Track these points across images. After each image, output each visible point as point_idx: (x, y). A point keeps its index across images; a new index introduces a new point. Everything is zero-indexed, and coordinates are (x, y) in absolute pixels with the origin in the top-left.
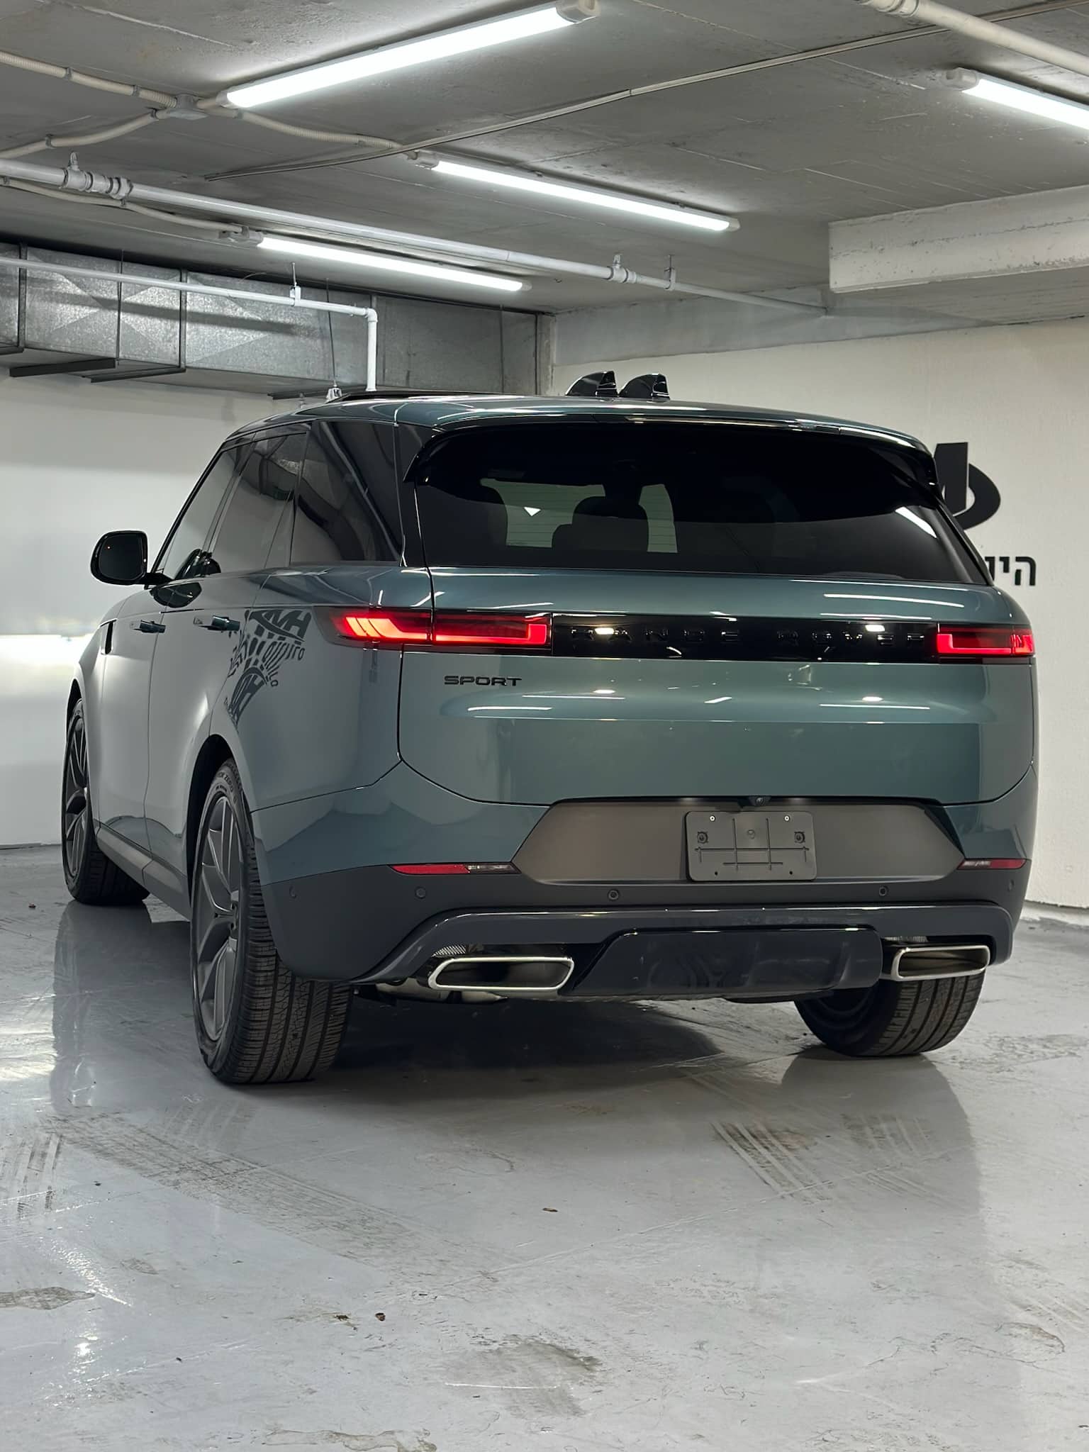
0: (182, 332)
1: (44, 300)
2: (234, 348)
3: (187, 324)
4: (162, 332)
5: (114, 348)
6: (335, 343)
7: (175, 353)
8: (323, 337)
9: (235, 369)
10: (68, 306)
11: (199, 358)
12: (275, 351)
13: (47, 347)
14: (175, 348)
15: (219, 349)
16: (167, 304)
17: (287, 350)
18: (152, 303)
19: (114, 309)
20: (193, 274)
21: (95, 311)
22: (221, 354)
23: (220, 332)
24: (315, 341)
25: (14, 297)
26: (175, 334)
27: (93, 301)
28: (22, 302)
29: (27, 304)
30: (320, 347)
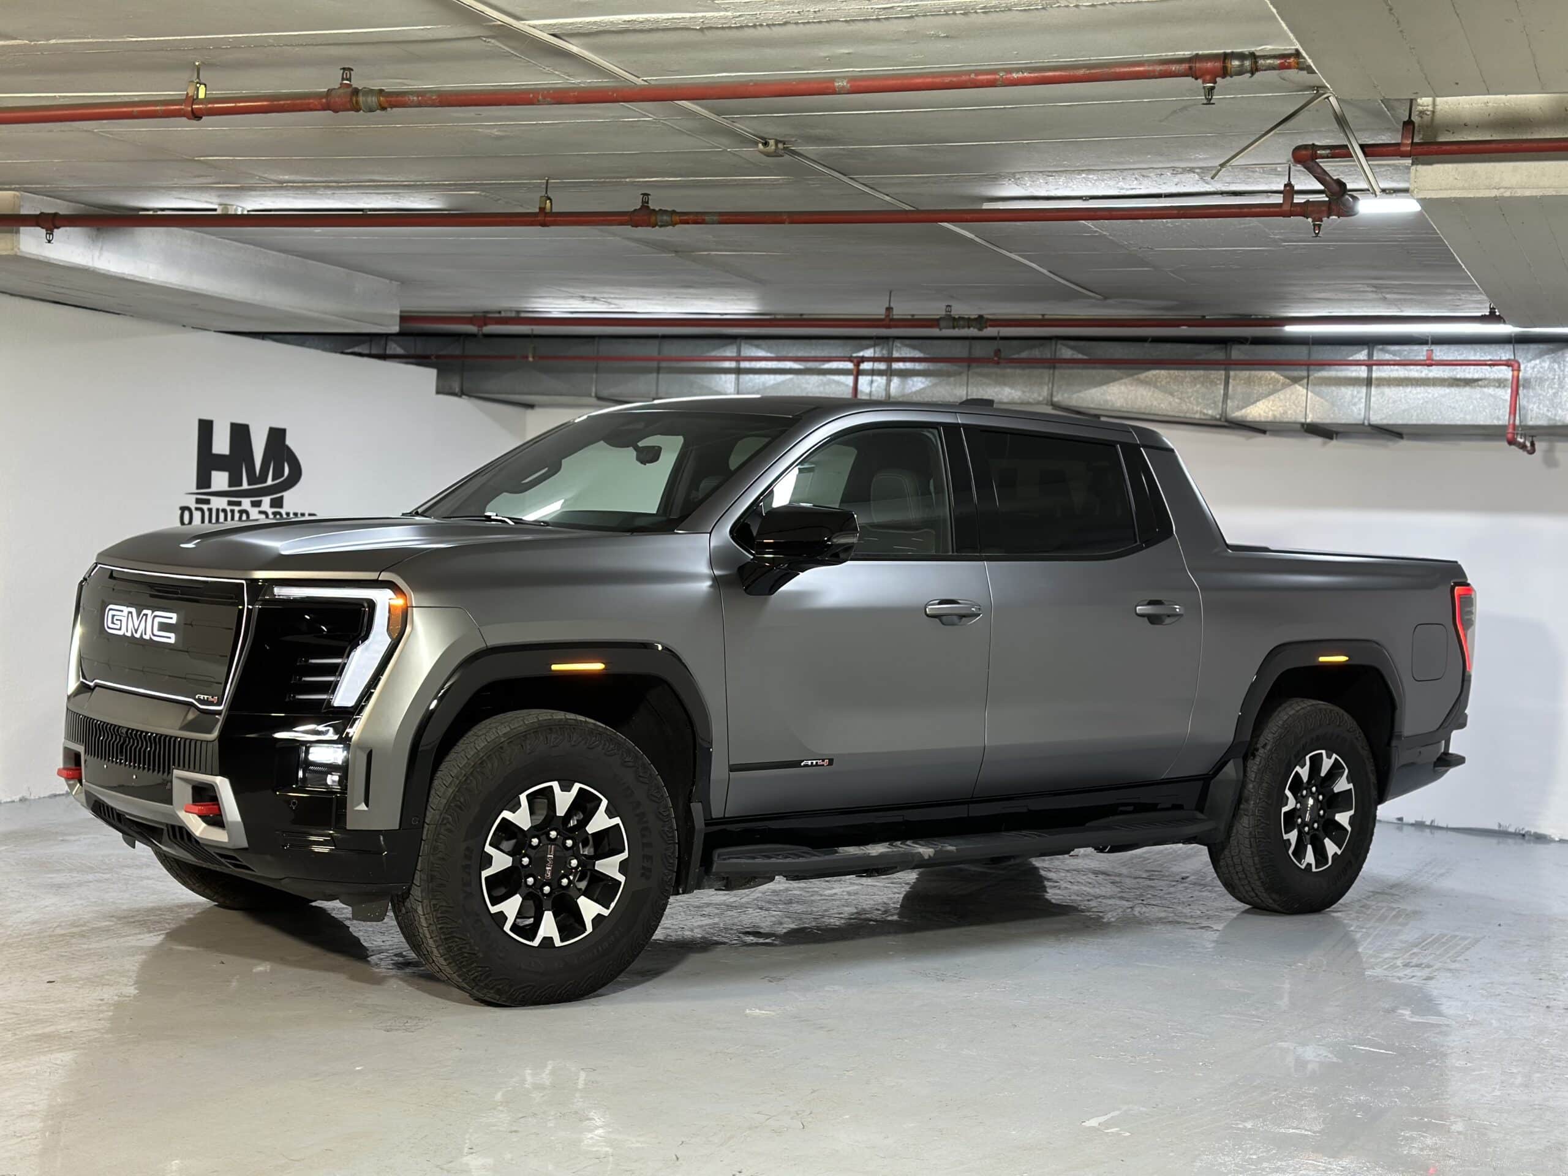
0: (1368, 396)
2: (1418, 405)
3: (1373, 389)
7: (1360, 414)
9: (1420, 422)
11: (1384, 416)
12: (1461, 404)
14: (1360, 410)
15: (1404, 407)
17: (1475, 402)
20: (1380, 347)
22: (1404, 411)
23: (1405, 392)
25: (1220, 384)
26: (1360, 399)
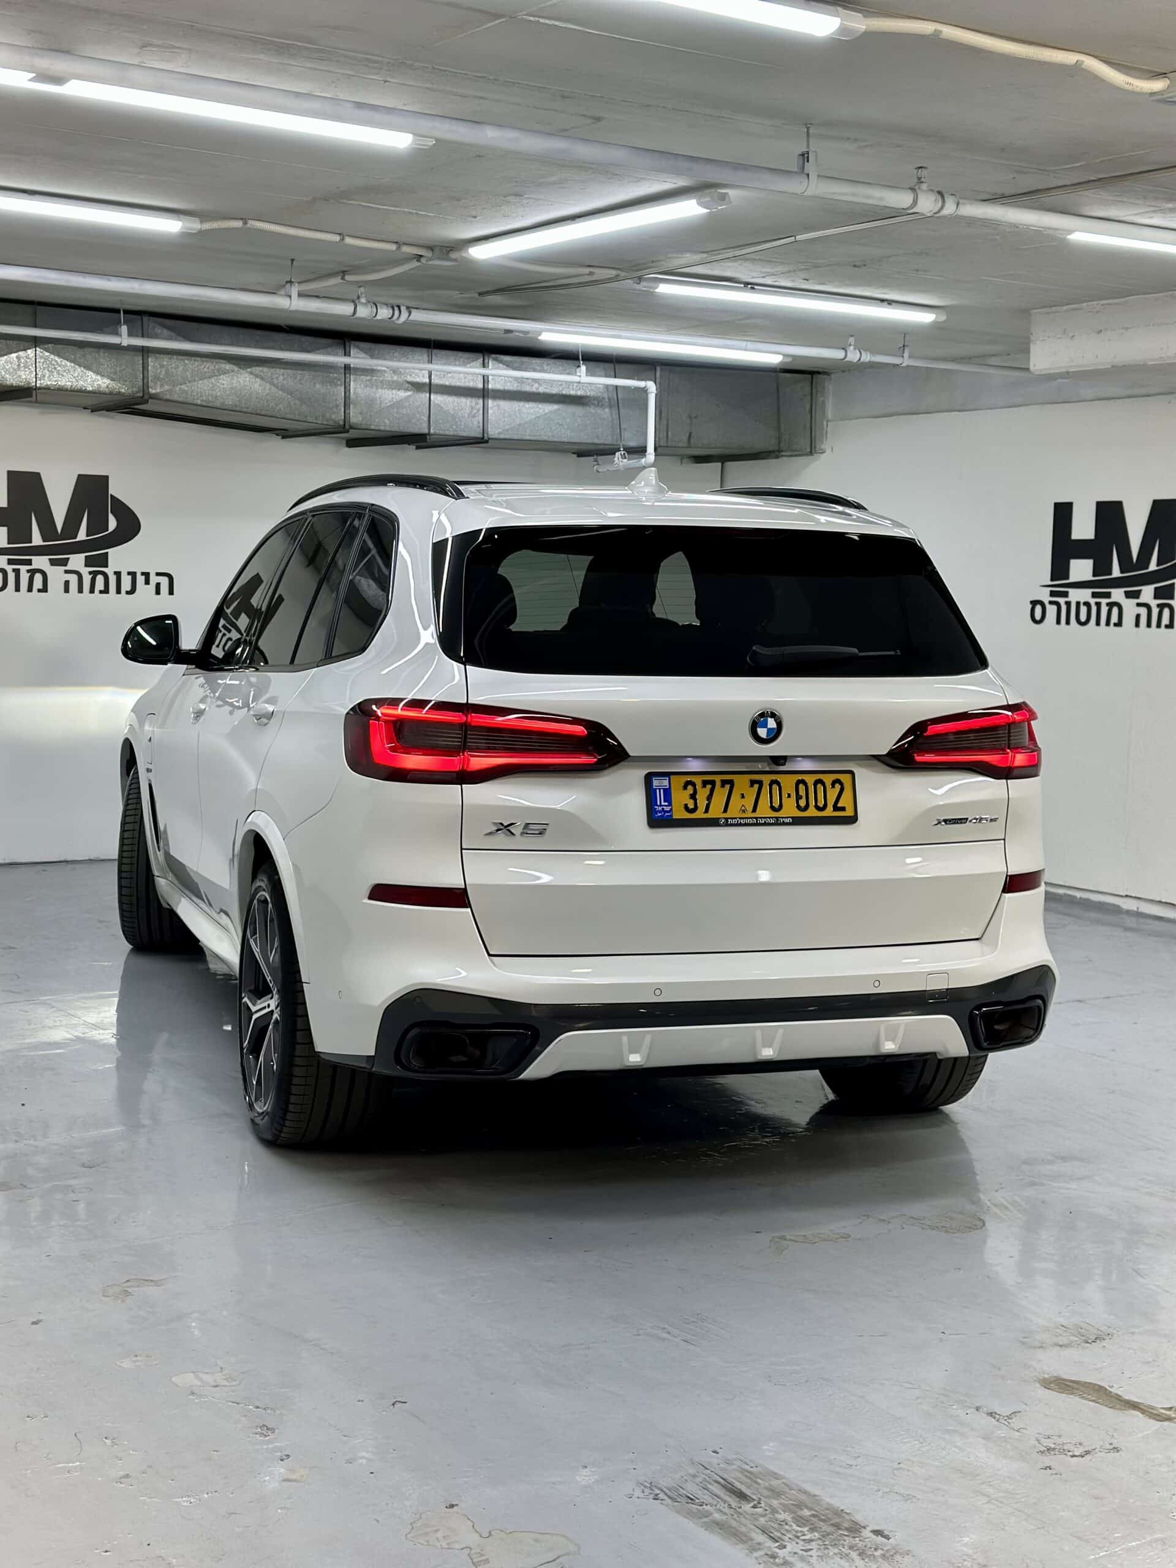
0: (485, 408)
1: (366, 386)
2: (530, 420)
3: (490, 402)
4: (468, 411)
5: (425, 425)
6: (622, 411)
7: (479, 427)
8: (610, 407)
9: (531, 437)
10: (386, 390)
11: (500, 430)
12: (568, 420)
13: (369, 428)
14: (479, 423)
15: (518, 421)
16: (471, 384)
17: (579, 418)
18: (458, 384)
19: (425, 392)
20: (494, 356)
21: (409, 393)
22: (520, 425)
23: (519, 406)
24: (604, 409)
26: (478, 410)
27: (407, 385)
28: (347, 390)
29: (352, 391)
30: (609, 415)
